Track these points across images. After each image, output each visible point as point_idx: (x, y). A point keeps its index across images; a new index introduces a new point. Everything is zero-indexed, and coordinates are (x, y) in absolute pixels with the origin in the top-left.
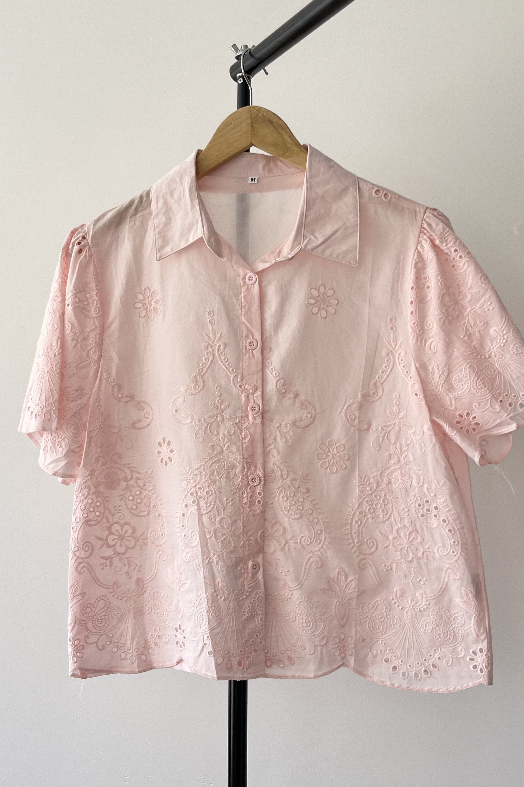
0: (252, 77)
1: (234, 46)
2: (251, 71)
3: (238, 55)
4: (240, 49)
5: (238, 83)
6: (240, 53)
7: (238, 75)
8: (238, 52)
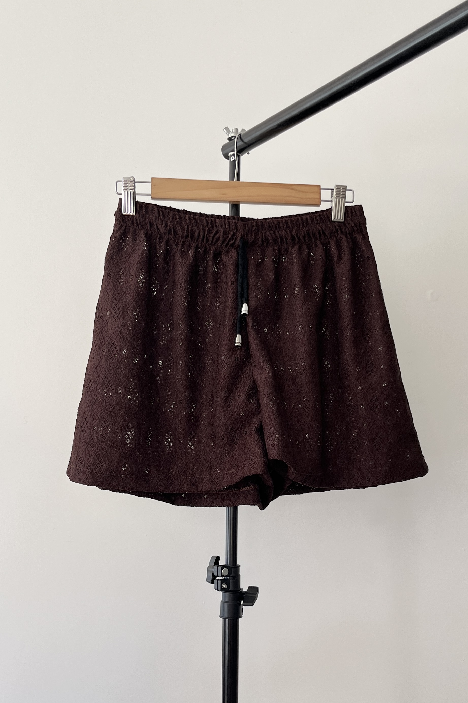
0: (242, 155)
1: (227, 129)
2: (241, 151)
3: (230, 136)
4: (231, 131)
5: (230, 160)
6: (232, 135)
7: (230, 154)
8: (230, 134)
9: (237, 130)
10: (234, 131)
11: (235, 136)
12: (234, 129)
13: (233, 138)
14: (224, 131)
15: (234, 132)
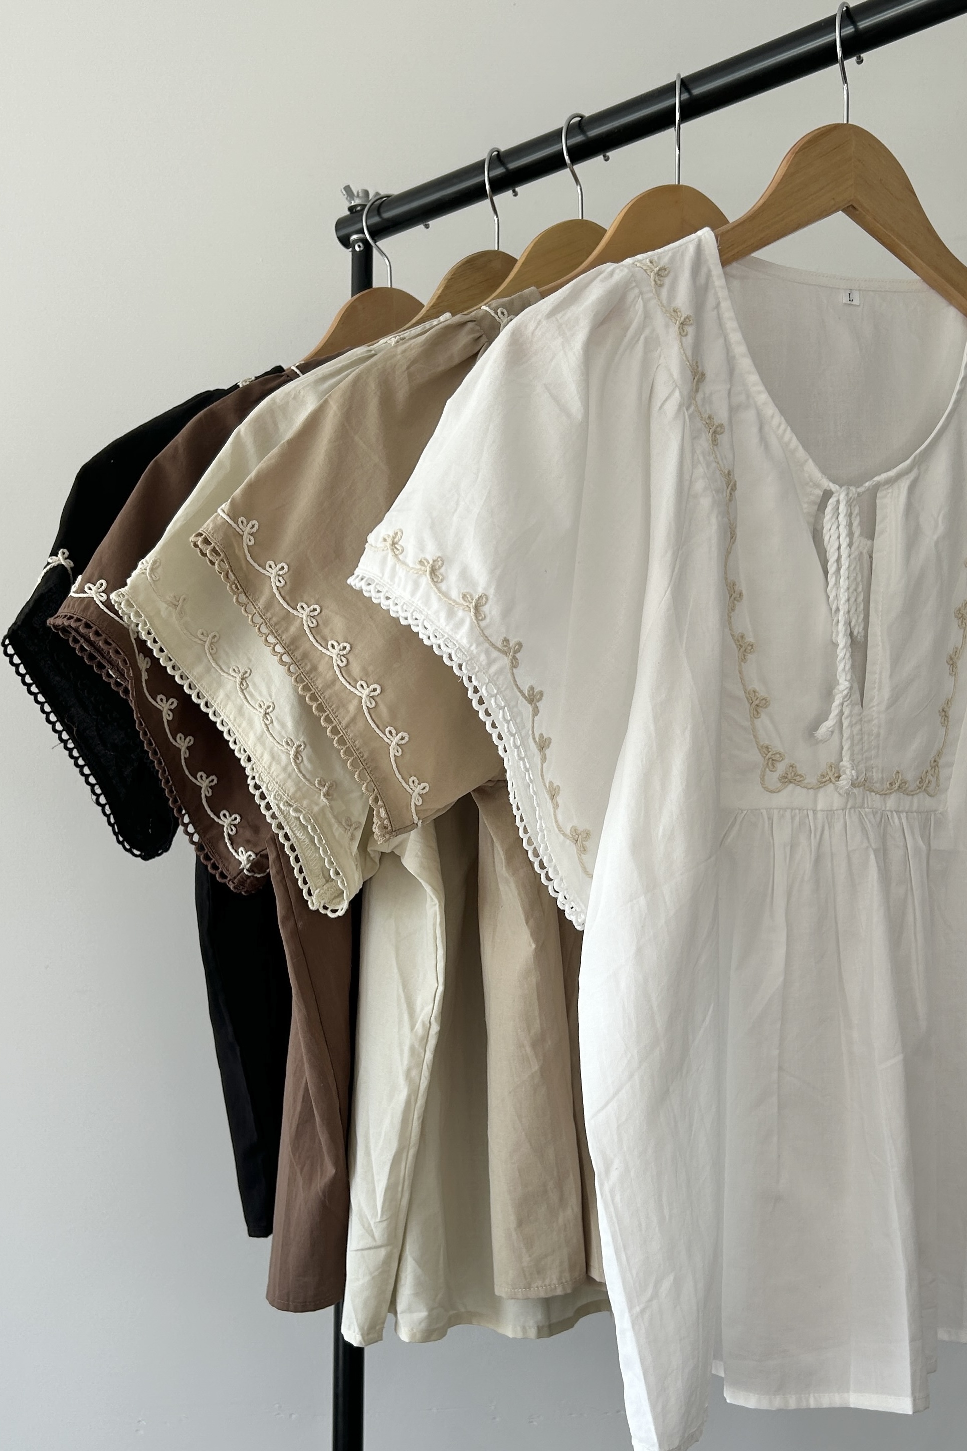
1: (348, 189)
2: (376, 233)
3: (353, 204)
4: (356, 195)
5: (354, 250)
6: (358, 202)
7: (354, 237)
8: (354, 200)
9: (366, 193)
10: (361, 195)
11: (364, 206)
12: (360, 191)
13: (359, 208)
14: (342, 193)
15: (362, 197)
